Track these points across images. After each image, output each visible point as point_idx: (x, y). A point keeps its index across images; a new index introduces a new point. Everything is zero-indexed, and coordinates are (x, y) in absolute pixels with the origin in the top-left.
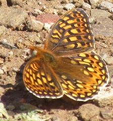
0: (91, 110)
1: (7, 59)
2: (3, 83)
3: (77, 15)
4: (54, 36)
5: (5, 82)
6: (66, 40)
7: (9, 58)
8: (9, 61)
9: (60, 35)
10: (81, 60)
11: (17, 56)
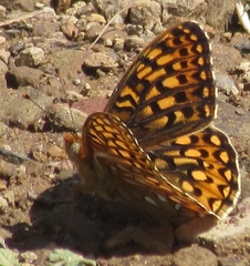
0: (199, 258)
1: (13, 181)
2: (8, 221)
3: (182, 39)
4: (121, 105)
5: (12, 220)
6: (149, 110)
7: (17, 178)
8: (18, 183)
9: (137, 99)
10: (178, 153)
11: (34, 175)
